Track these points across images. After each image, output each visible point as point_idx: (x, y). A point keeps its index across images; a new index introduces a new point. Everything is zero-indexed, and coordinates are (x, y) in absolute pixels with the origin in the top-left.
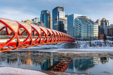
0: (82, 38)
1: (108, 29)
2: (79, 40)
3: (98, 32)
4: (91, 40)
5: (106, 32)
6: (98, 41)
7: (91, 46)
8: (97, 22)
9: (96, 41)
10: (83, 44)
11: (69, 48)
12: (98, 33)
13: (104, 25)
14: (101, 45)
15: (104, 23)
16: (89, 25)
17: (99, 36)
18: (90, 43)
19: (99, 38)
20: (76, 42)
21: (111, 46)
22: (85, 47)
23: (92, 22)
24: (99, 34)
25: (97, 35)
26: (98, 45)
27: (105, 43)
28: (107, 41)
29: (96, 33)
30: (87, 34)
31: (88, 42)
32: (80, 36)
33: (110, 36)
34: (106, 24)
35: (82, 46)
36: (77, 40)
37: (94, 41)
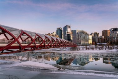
0: (82, 44)
1: (99, 39)
2: (80, 45)
3: (91, 40)
4: (87, 45)
5: (97, 41)
6: (92, 46)
7: (86, 49)
8: (91, 34)
9: (90, 46)
10: (82, 48)
11: (73, 50)
13: (96, 37)
14: (93, 49)
15: (96, 35)
16: (86, 36)
18: (86, 47)
20: (77, 47)
21: (100, 49)
22: (83, 50)
23: (88, 35)
24: (92, 42)
25: (91, 43)
26: (91, 48)
28: (97, 46)
30: (84, 41)
31: (85, 46)
32: (80, 43)
33: (100, 43)
34: (97, 36)
35: (81, 49)
36: (78, 45)
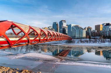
0: (76, 38)
1: (92, 33)
4: (81, 39)
5: (90, 35)
6: (86, 39)
7: (81, 42)
8: (85, 29)
10: (77, 41)
12: (85, 35)
13: (89, 31)
14: (87, 42)
15: (89, 29)
16: (80, 30)
17: (86, 37)
18: (81, 40)
19: (86, 38)
20: (73, 40)
21: (94, 43)
22: (78, 43)
23: (82, 29)
25: (85, 36)
26: (86, 42)
27: (90, 41)
28: (91, 39)
29: (84, 35)
30: (79, 35)
31: (80, 40)
32: (75, 37)
33: (93, 36)
36: (73, 38)
37: (83, 39)
